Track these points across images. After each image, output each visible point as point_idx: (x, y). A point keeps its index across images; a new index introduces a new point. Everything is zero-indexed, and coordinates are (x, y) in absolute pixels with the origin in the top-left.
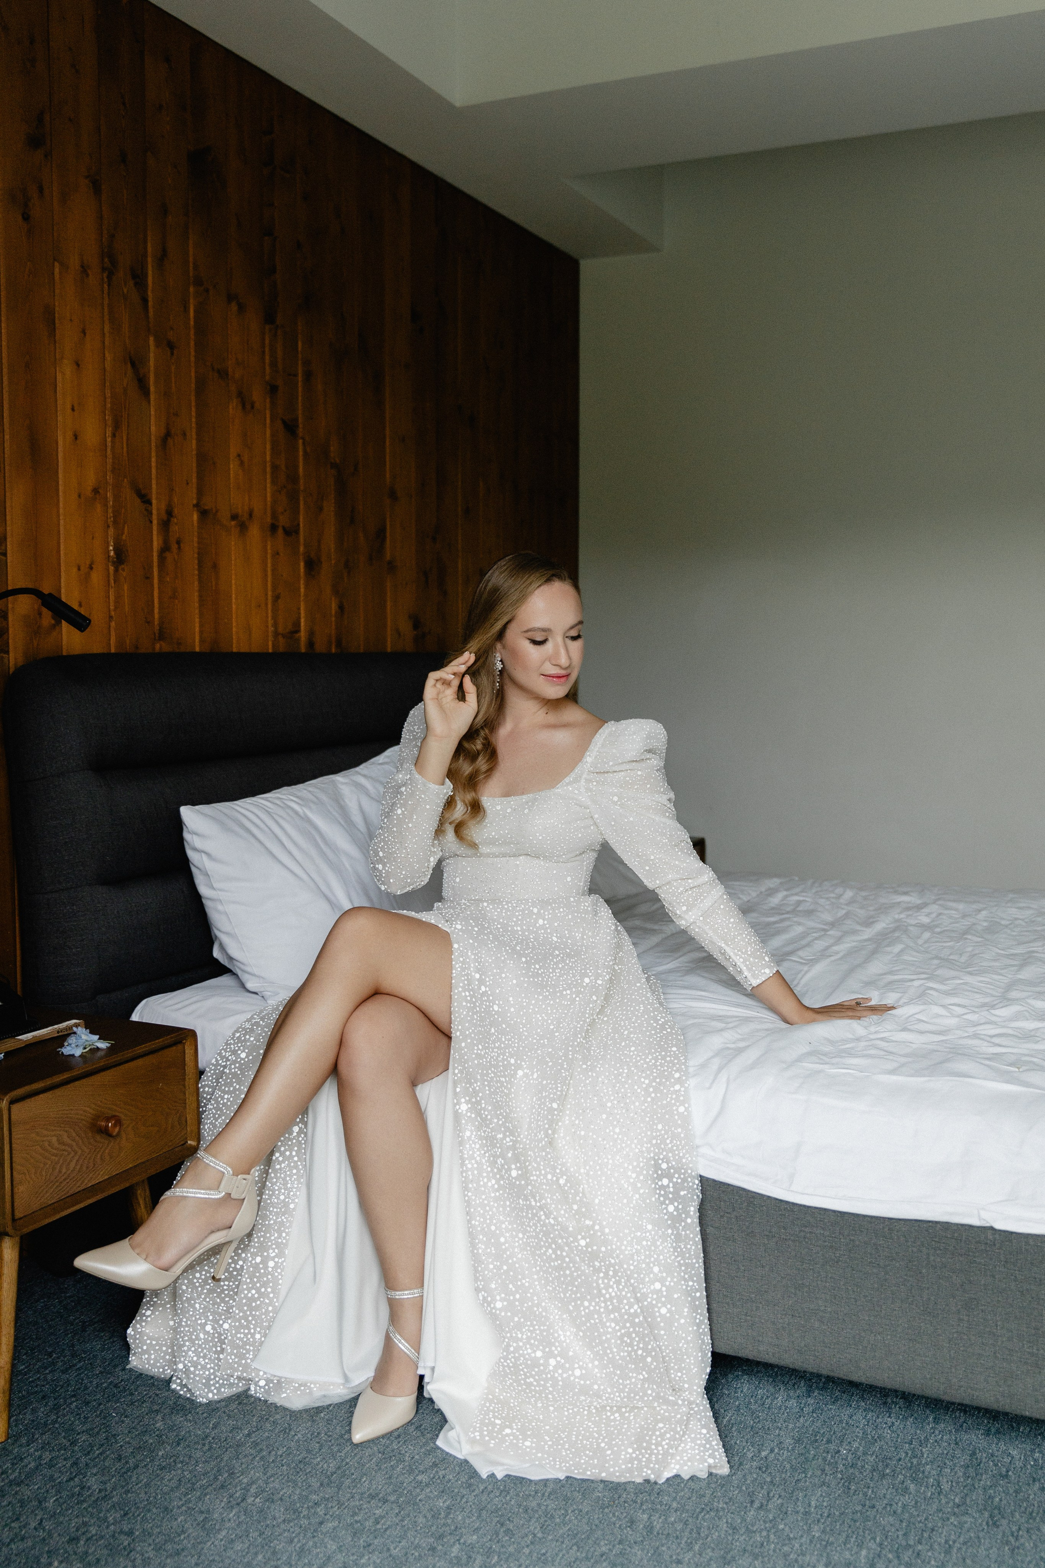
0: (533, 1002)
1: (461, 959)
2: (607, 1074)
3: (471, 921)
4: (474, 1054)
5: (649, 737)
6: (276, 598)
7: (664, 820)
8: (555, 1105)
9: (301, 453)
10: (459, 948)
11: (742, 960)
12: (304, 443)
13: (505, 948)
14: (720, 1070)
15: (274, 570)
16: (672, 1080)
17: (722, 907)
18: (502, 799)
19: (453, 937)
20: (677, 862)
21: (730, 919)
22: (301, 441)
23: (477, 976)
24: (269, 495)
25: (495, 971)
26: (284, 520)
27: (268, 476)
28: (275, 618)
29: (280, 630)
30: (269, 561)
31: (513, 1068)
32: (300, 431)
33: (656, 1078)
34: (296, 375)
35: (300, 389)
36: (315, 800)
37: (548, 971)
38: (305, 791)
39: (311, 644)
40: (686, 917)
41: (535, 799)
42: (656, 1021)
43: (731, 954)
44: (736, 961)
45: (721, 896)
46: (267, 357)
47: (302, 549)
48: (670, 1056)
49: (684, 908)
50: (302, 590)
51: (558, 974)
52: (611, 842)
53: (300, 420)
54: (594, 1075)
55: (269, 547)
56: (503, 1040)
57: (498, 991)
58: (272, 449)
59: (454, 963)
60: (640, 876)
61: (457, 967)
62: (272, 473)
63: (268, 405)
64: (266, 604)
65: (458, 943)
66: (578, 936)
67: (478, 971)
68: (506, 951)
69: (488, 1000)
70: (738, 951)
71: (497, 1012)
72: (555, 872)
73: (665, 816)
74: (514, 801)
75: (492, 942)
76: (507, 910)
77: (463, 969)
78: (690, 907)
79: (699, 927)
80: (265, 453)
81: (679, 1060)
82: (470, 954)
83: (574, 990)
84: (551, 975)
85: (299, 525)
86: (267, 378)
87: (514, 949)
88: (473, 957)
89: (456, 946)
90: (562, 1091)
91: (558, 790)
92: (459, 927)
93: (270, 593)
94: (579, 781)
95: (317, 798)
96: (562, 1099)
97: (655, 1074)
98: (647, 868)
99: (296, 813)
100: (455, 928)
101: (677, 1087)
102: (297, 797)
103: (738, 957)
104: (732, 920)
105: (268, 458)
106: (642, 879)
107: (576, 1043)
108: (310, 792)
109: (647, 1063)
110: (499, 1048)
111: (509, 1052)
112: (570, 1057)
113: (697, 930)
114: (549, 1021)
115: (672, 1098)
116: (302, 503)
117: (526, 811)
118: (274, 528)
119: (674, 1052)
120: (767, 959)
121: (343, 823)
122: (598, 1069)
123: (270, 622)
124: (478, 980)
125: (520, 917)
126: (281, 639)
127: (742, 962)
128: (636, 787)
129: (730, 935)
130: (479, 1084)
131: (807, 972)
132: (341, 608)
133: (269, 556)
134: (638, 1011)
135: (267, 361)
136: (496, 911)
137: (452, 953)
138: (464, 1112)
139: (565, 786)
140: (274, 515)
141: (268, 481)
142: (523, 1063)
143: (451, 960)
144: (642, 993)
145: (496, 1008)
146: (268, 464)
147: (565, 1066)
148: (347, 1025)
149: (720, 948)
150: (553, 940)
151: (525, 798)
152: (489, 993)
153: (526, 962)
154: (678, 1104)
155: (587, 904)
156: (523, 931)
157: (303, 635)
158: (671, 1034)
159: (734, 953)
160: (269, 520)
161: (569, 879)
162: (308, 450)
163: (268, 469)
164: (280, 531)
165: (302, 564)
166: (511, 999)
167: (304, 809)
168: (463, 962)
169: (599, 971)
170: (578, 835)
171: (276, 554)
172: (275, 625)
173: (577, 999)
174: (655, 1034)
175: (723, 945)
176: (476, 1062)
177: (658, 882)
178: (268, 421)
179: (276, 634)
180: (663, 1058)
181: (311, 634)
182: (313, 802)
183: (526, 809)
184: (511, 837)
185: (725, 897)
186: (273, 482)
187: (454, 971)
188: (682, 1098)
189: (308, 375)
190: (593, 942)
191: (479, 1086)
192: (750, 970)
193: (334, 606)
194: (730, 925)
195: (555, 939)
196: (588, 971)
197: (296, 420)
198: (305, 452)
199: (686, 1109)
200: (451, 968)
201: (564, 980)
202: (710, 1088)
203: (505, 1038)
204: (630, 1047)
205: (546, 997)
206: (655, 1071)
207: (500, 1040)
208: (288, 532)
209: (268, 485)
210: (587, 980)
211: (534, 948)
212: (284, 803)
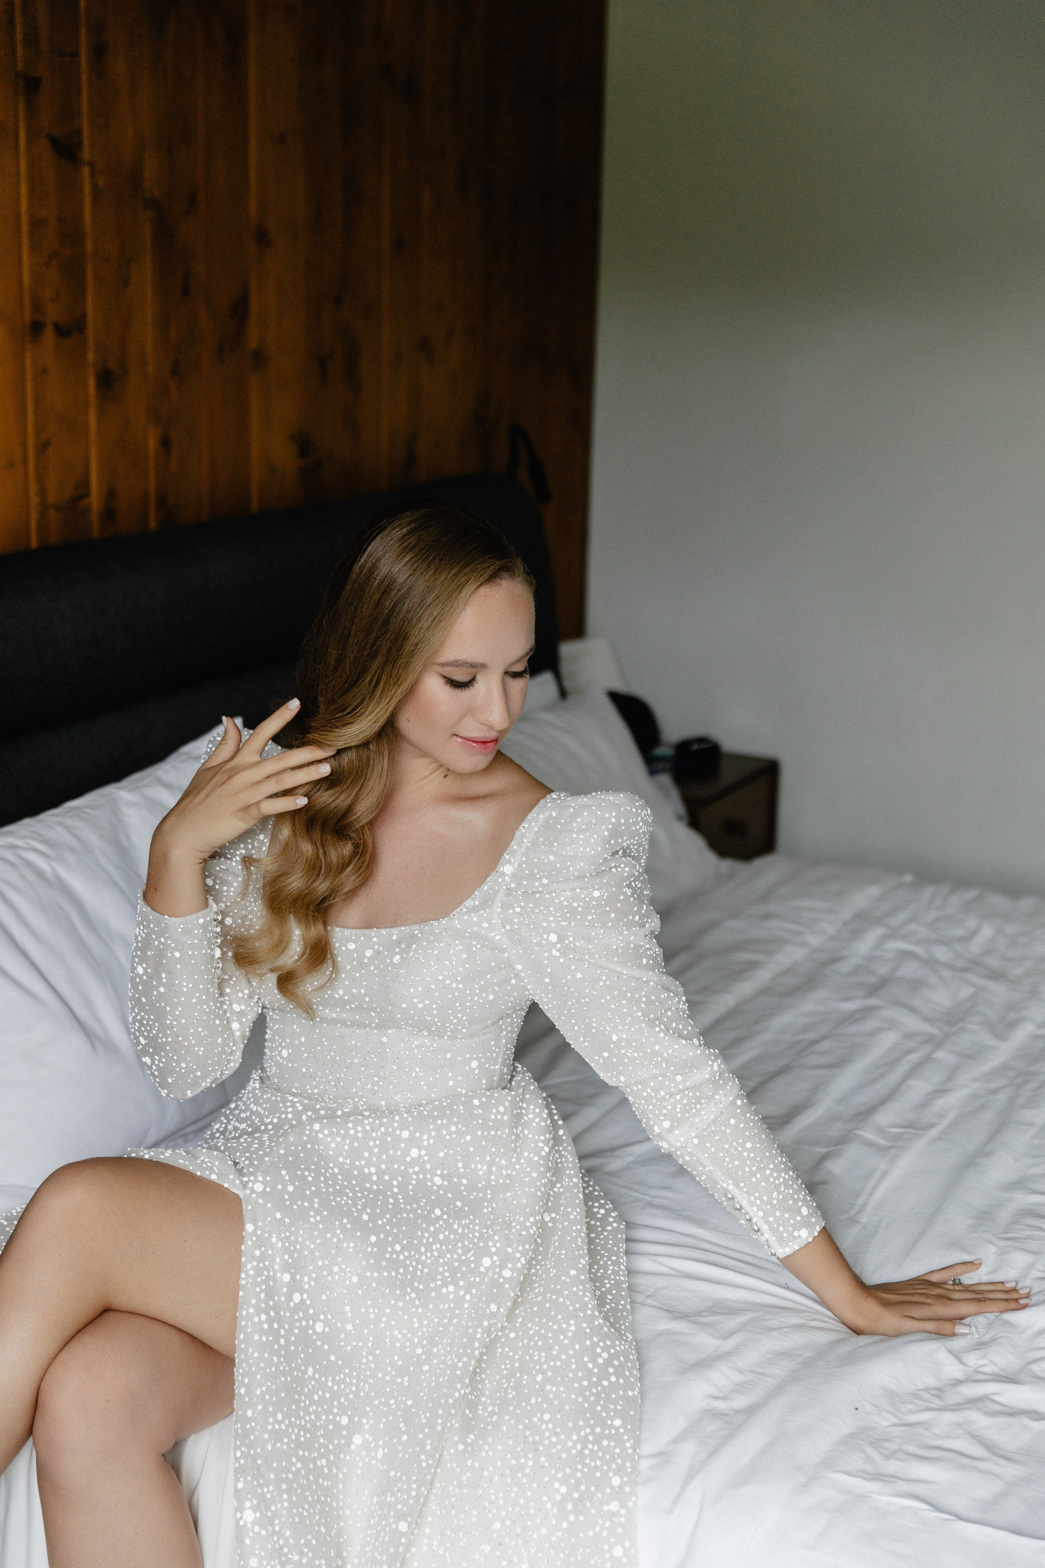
0: (388, 1311)
1: (257, 1253)
2: (499, 1464)
3: (284, 1172)
4: (267, 1431)
5: (615, 833)
6: (44, 447)
7: (636, 973)
8: (403, 1527)
9: (87, 189)
10: (254, 1233)
11: (761, 1214)
12: (93, 175)
13: (341, 1222)
14: (691, 1475)
15: (37, 399)
16: (608, 1490)
17: (732, 1121)
18: (359, 931)
19: (247, 1208)
20: (657, 1047)
21: (744, 1142)
22: (86, 171)
23: (287, 1277)
24: (26, 272)
25: (320, 1263)
26: (53, 313)
27: (25, 239)
28: (41, 480)
29: (51, 499)
30: (29, 385)
31: (345, 1433)
32: (86, 153)
33: (579, 1482)
34: (76, 54)
35: (84, 78)
36: (74, 842)
37: (417, 1251)
38: (59, 829)
39: (109, 514)
40: (670, 1137)
41: (413, 938)
42: (594, 1358)
43: (744, 1203)
44: (752, 1214)
45: (733, 1103)
46: (19, 29)
47: (91, 356)
48: (610, 1437)
49: (667, 1124)
50: (93, 425)
51: (435, 1254)
52: (544, 1007)
53: (86, 132)
54: (477, 1465)
55: (28, 361)
56: (330, 1384)
57: (324, 1297)
58: (32, 191)
59: (243, 1259)
60: (592, 1065)
61: (249, 1267)
62: (32, 233)
63: (22, 115)
64: (25, 461)
65: (254, 1221)
66: (482, 1169)
67: (286, 1268)
68: (342, 1227)
69: (307, 1318)
70: (756, 1198)
71: (322, 1336)
72: (449, 1056)
73: (640, 966)
74: (376, 935)
75: (318, 1212)
76: (354, 1138)
77: (258, 1272)
78: (677, 1123)
79: (691, 1155)
80: (18, 201)
81: (624, 1449)
82: (274, 1240)
83: (462, 1283)
84: (423, 1258)
85: (84, 316)
86: (20, 66)
87: (356, 1221)
88: (280, 1245)
89: (249, 1227)
90: (416, 1498)
91: (456, 921)
92: (259, 1187)
93: (31, 441)
94: (491, 907)
95: (78, 838)
96: (417, 1514)
97: (579, 1475)
98: (606, 1054)
99: (39, 873)
100: (253, 1191)
101: (614, 1506)
102: (46, 842)
103: (755, 1209)
104: (749, 1145)
105: (24, 208)
106: (597, 1071)
107: (451, 1401)
108: (67, 828)
109: (567, 1450)
110: (322, 1401)
111: (340, 1405)
112: (439, 1428)
113: (687, 1158)
114: (416, 1340)
115: (603, 1527)
116: (90, 275)
117: (397, 959)
118: (37, 328)
119: (617, 1429)
120: (805, 1211)
121: (121, 882)
122: (483, 1454)
123: (33, 488)
124: (288, 1285)
125: (376, 1150)
126: (53, 514)
127: (763, 1218)
128: (590, 918)
129: (744, 1171)
130: (271, 1488)
131: (885, 1174)
132: (165, 443)
133: (29, 377)
134: (564, 1332)
135: (19, 36)
136: (333, 1140)
137: (241, 1241)
138: (249, 1525)
139: (466, 913)
140: (37, 305)
141: (25, 248)
142: (364, 1421)
143: (240, 1253)
144: (576, 1294)
145: (319, 1328)
146: (24, 218)
147: (428, 1447)
148: (47, 1377)
149: (726, 1191)
150: (434, 1184)
151: (395, 934)
152: (308, 1302)
153: (377, 1244)
154: (613, 1540)
155: (502, 1109)
156: (380, 1173)
157: (95, 499)
158: (614, 1387)
159: (749, 1201)
160: (28, 316)
161: (474, 1064)
162: (101, 182)
163: (25, 228)
164: (49, 334)
165: (92, 383)
166: (348, 1309)
167: (53, 864)
168: (263, 1257)
169: (510, 1250)
170: (487, 996)
171: (42, 372)
172: (42, 492)
173: (468, 1297)
174: (589, 1388)
175: (731, 1188)
176: (269, 1447)
177: (622, 1079)
178: (22, 142)
179: (44, 507)
180: (597, 1441)
181: (111, 494)
182: (72, 850)
183: (396, 954)
184: (371, 1002)
185: (739, 1102)
186: (34, 248)
187: (243, 1276)
188: (620, 1530)
189: (99, 52)
190: (509, 1176)
191: (271, 1493)
192: (774, 1231)
193: (153, 443)
194: (745, 1154)
195: (438, 1181)
196: (491, 1244)
197: (78, 132)
198: (95, 189)
199: (626, 1552)
200: (238, 1267)
201: (445, 1263)
202: (669, 1512)
203: (333, 1381)
204: (543, 1412)
205: (412, 1300)
206: (579, 1467)
207: (323, 1386)
208: (62, 332)
209: (25, 257)
210: (486, 1262)
211: (396, 1210)
212: (19, 856)
